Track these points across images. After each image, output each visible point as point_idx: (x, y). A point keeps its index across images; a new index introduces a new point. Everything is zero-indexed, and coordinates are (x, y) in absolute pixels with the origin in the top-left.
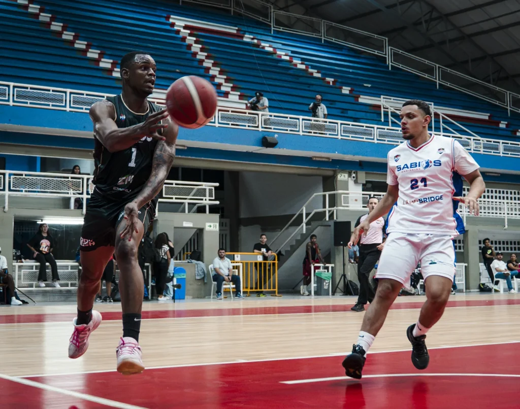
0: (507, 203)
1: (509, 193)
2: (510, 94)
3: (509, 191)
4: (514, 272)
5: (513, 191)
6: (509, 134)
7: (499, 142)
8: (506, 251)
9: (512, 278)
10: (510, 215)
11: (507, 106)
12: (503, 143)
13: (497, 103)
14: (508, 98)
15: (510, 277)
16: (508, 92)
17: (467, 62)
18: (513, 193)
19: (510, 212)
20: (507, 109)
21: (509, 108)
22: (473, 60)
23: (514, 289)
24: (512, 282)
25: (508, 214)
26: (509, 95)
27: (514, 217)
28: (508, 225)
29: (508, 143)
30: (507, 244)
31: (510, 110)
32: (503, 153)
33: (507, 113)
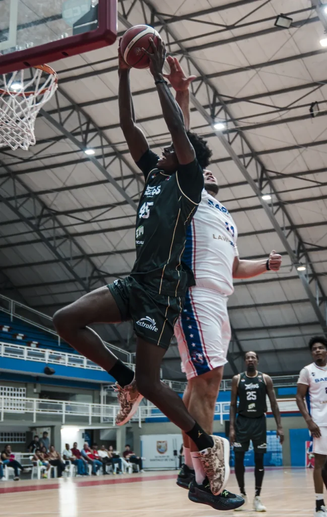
0: (5, 399)
2: (14, 302)
4: (6, 461)
6: (10, 337)
9: (4, 467)
10: (6, 410)
11: (10, 312)
12: (4, 345)
14: (12, 307)
15: (2, 466)
16: (12, 301)
18: (10, 390)
19: (6, 407)
20: (10, 315)
21: (12, 315)
23: (4, 476)
24: (4, 470)
25: (4, 408)
26: (12, 303)
27: (9, 411)
28: (4, 418)
29: (8, 346)
31: (13, 317)
32: (4, 354)
33: (10, 319)
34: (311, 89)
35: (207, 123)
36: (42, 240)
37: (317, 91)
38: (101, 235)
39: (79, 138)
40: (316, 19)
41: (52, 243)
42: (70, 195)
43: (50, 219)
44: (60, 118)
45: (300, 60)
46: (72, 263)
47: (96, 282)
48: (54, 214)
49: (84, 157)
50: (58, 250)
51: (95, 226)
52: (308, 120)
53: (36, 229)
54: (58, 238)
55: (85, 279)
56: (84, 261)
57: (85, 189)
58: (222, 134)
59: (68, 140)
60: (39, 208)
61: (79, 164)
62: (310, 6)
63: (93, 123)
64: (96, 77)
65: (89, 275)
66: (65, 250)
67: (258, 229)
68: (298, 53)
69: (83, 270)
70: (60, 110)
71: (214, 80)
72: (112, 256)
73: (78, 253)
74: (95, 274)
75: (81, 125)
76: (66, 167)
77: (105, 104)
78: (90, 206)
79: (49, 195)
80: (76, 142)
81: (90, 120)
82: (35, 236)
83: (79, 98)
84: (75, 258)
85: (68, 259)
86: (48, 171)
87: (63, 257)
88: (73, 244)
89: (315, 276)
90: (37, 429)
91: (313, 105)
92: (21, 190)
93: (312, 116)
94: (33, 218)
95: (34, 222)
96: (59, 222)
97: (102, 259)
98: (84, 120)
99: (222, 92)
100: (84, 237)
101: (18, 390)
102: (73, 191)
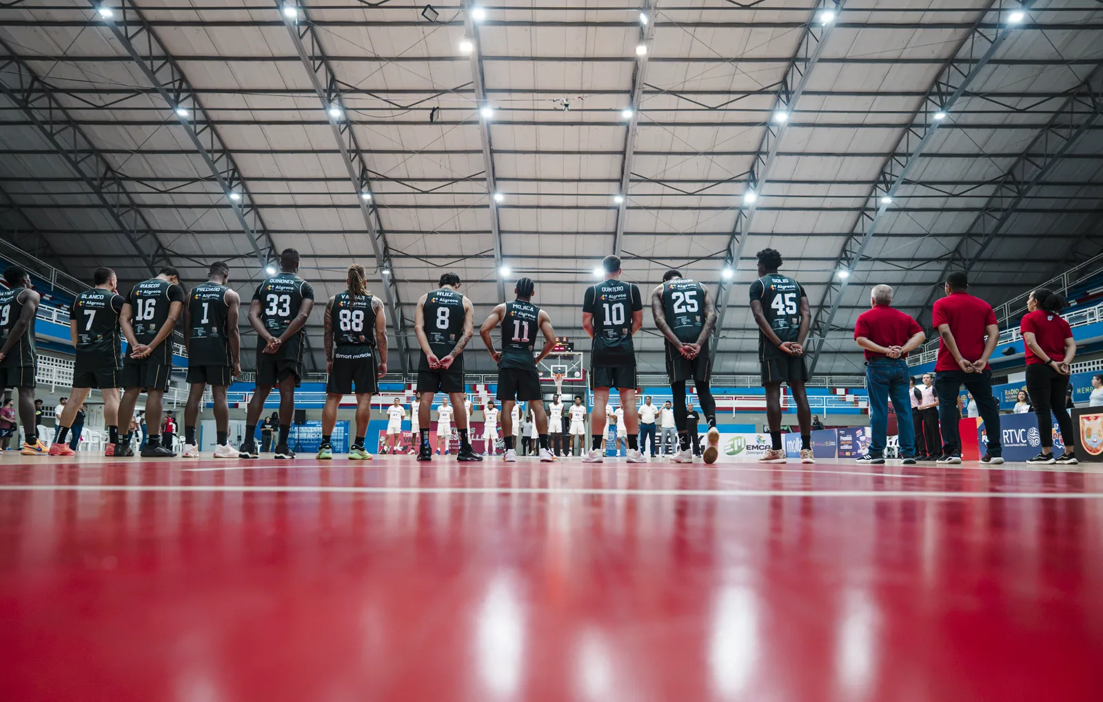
1: (55, 360)
2: (55, 271)
3: (55, 359)
5: (59, 359)
7: (53, 310)
8: (48, 417)
11: (51, 281)
12: (57, 311)
13: (41, 277)
14: (53, 275)
16: (54, 268)
17: (12, 231)
20: (51, 285)
21: (53, 284)
22: (19, 231)
26: (54, 272)
28: (54, 390)
30: (47, 410)
31: (54, 287)
32: (56, 321)
33: (51, 288)
34: (429, 95)
35: (323, 107)
36: (105, 205)
37: (434, 99)
38: (174, 210)
39: (172, 96)
40: (460, 23)
41: (115, 210)
42: (143, 160)
43: (115, 183)
44: (152, 66)
45: (426, 62)
46: (135, 236)
47: (160, 261)
48: (120, 179)
49: (174, 118)
50: (121, 218)
51: (167, 199)
52: (427, 127)
53: (98, 191)
54: (122, 206)
55: (149, 256)
56: (149, 236)
57: (163, 156)
58: (335, 123)
59: (159, 95)
60: (102, 169)
61: (164, 127)
62: (459, 5)
63: (187, 82)
64: (201, 28)
65: (152, 253)
66: (130, 220)
67: (346, 228)
68: (426, 56)
69: (147, 245)
70: (152, 58)
71: (334, 64)
72: (183, 235)
73: (143, 227)
74: (160, 252)
75: (173, 82)
76: (144, 127)
77: (205, 62)
78: (166, 177)
79: (117, 156)
80: (168, 99)
81: (183, 78)
82: (95, 199)
83: (176, 49)
84: (139, 231)
85: (132, 231)
86: (119, 128)
87: (128, 229)
88: (138, 217)
89: (394, 281)
90: (88, 405)
91: (434, 109)
92: (83, 145)
93: (432, 122)
94: (95, 179)
95: (95, 183)
96: (123, 188)
97: (170, 237)
98: (177, 77)
99: (338, 77)
100: (152, 210)
101: (67, 363)
102: (147, 156)
